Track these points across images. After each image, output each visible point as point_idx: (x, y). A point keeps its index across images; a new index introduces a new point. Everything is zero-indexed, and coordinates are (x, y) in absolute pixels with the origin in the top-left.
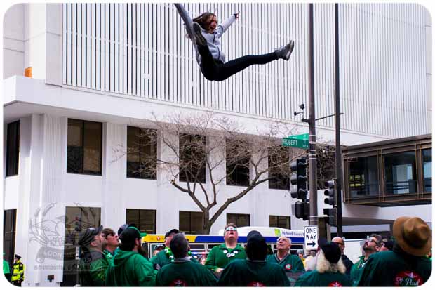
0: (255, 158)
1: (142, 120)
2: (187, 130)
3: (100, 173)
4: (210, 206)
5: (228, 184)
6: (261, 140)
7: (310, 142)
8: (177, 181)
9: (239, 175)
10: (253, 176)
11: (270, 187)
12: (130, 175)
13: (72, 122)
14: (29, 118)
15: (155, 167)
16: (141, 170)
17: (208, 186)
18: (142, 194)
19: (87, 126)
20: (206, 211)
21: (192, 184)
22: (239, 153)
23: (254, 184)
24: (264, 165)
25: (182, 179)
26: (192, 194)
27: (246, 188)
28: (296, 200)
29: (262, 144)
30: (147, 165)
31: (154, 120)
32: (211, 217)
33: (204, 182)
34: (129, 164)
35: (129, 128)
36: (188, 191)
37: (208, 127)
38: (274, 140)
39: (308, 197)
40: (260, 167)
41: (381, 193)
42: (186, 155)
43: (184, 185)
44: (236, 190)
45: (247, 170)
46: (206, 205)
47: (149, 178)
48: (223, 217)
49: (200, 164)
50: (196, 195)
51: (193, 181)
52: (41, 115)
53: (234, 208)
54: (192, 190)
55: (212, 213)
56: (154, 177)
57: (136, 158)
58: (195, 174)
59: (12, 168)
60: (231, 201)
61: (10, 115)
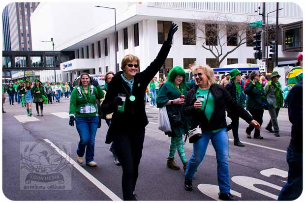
0: (240, 33)
1: (188, 19)
2: (209, 22)
4: (219, 56)
5: (227, 45)
6: (242, 25)
7: (263, 24)
8: (205, 45)
9: (232, 41)
10: (239, 41)
11: (247, 46)
12: (184, 43)
13: (159, 22)
14: (142, 21)
15: (195, 39)
16: (189, 41)
17: (218, 47)
18: (189, 51)
19: (165, 23)
20: (217, 58)
21: (211, 46)
22: (232, 31)
23: (239, 45)
25: (207, 44)
26: (211, 51)
27: (236, 47)
28: (256, 51)
29: (243, 26)
30: (191, 39)
31: (193, 18)
32: (220, 61)
33: (217, 45)
34: (184, 39)
35: (183, 23)
36: (210, 50)
37: (218, 20)
38: (248, 24)
39: (261, 49)
40: (242, 37)
42: (208, 33)
43: (208, 47)
44: (232, 48)
45: (236, 39)
46: (217, 55)
47: (192, 44)
48: (225, 60)
49: (215, 37)
50: (213, 51)
51: (212, 45)
52: (147, 20)
53: (230, 56)
54: (211, 49)
55: (220, 58)
56: (194, 44)
57: (186, 36)
58: (212, 42)
59: (137, 43)
60: (229, 53)
61: (134, 21)
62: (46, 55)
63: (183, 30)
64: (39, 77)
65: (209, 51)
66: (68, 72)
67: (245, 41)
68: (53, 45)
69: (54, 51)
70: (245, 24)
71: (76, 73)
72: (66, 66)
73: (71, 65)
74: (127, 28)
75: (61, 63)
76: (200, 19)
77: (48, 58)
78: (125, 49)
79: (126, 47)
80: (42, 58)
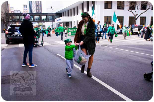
4: (137, 15)
5: (141, 10)
18: (120, 13)
21: (132, 10)
23: (148, 9)
25: (129, 9)
26: (132, 12)
27: (146, 10)
33: (136, 9)
42: (131, 3)
45: (146, 6)
48: (139, 18)
57: (119, 5)
60: (142, 13)
62: (49, 15)
64: (45, 25)
65: (131, 12)
66: (59, 23)
68: (52, 10)
69: (52, 13)
71: (63, 23)
72: (58, 20)
73: (60, 20)
75: (56, 18)
77: (49, 16)
80: (47, 16)
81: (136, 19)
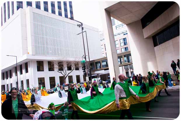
0: (73, 65)
1: (51, 60)
2: (60, 61)
3: (43, 71)
4: (65, 75)
5: (68, 70)
8: (58, 71)
10: (72, 69)
11: (76, 70)
12: (49, 70)
13: (37, 61)
14: (29, 62)
15: (54, 68)
17: (64, 71)
18: (52, 74)
20: (64, 76)
23: (73, 70)
24: (74, 67)
26: (61, 73)
29: (74, 62)
32: (66, 77)
35: (48, 62)
37: (63, 60)
38: (76, 61)
41: (95, 69)
42: (59, 66)
43: (60, 71)
44: (70, 71)
45: (71, 67)
46: (64, 75)
47: (52, 71)
48: (68, 77)
49: (62, 67)
50: (62, 73)
52: (32, 61)
53: (69, 75)
55: (66, 76)
56: (54, 71)
57: (50, 67)
59: (27, 71)
60: (69, 73)
61: (26, 61)
63: (48, 65)
67: (75, 68)
70: (74, 61)
74: (22, 65)
76: (56, 60)
78: (21, 74)
79: (21, 73)
81: (65, 78)
